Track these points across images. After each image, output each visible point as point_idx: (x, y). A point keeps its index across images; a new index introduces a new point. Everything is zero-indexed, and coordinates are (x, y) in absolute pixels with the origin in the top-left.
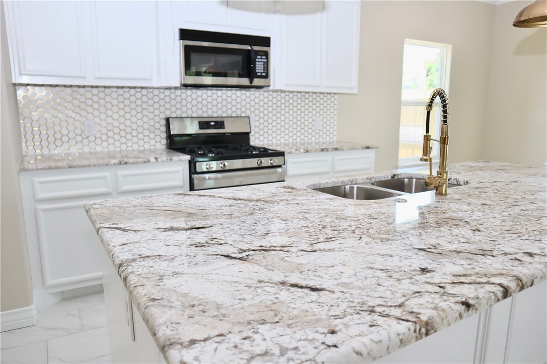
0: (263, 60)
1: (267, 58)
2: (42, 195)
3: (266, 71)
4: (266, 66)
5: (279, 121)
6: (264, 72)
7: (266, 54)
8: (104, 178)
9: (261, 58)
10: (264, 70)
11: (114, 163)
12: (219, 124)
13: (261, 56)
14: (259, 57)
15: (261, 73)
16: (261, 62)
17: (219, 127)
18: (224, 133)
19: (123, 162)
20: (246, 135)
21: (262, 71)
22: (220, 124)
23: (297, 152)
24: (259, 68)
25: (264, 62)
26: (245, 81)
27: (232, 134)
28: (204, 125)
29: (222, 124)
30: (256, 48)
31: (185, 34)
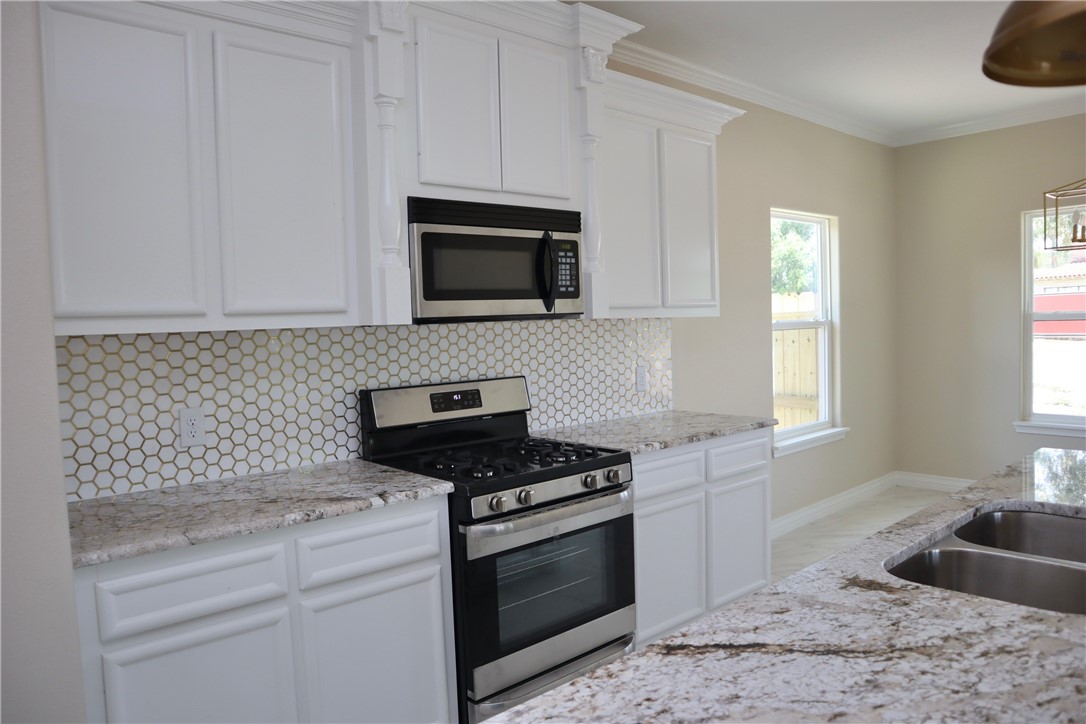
0: (568, 260)
1: (576, 256)
2: (120, 625)
3: (574, 283)
4: (574, 272)
5: (573, 379)
6: (571, 286)
7: (574, 246)
8: (268, 558)
9: (566, 257)
10: (571, 280)
11: (294, 521)
12: (470, 397)
13: (566, 251)
14: (562, 254)
15: (567, 287)
16: (566, 263)
17: (471, 403)
18: (480, 417)
19: (313, 516)
20: (520, 416)
21: (568, 283)
22: (472, 398)
23: (650, 449)
24: (564, 277)
25: (570, 264)
26: (536, 306)
27: (495, 416)
28: (441, 402)
29: (476, 397)
30: (556, 236)
31: (420, 209)
